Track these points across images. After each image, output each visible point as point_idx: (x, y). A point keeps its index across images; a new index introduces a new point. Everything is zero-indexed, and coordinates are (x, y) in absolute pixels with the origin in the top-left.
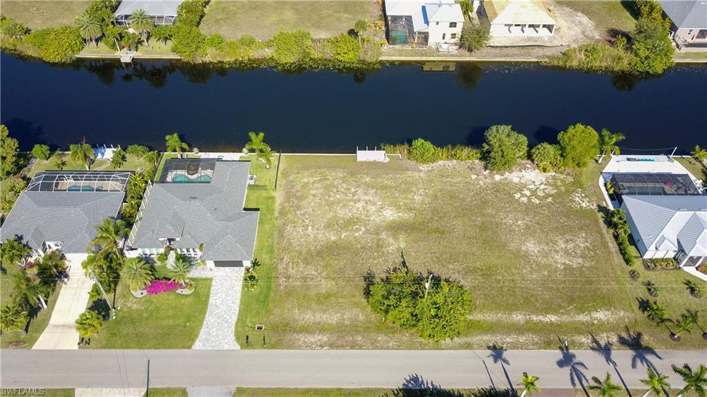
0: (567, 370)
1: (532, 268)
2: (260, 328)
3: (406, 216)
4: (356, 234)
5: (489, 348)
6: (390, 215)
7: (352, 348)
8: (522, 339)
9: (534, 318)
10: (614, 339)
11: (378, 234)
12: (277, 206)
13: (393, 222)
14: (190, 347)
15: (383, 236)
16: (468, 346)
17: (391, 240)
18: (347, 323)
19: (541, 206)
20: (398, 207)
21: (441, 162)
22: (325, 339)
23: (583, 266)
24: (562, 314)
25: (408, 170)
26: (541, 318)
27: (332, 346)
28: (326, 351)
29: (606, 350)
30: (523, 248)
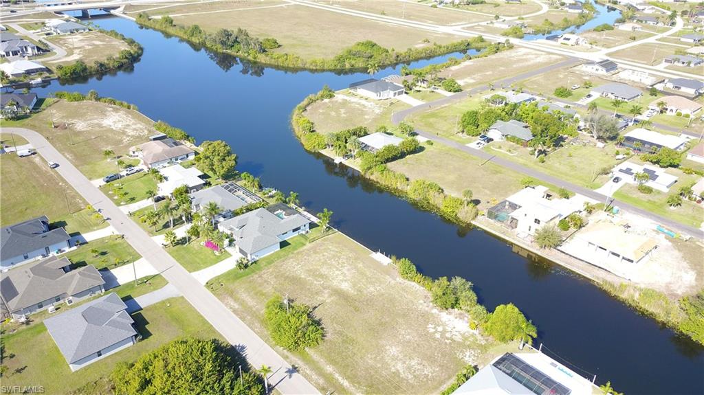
1: (376, 357)
2: (222, 285)
3: (352, 292)
4: (315, 282)
5: (293, 366)
6: (345, 286)
7: (240, 318)
8: (315, 377)
9: (337, 376)
11: (325, 289)
12: (301, 249)
13: (341, 290)
14: (190, 272)
15: (326, 291)
16: (286, 358)
17: (326, 295)
18: (254, 309)
19: (435, 340)
20: (354, 286)
21: (413, 283)
22: (237, 307)
23: (407, 380)
24: (354, 386)
25: (389, 275)
26: (340, 379)
27: (235, 311)
28: (230, 311)
30: (388, 347)
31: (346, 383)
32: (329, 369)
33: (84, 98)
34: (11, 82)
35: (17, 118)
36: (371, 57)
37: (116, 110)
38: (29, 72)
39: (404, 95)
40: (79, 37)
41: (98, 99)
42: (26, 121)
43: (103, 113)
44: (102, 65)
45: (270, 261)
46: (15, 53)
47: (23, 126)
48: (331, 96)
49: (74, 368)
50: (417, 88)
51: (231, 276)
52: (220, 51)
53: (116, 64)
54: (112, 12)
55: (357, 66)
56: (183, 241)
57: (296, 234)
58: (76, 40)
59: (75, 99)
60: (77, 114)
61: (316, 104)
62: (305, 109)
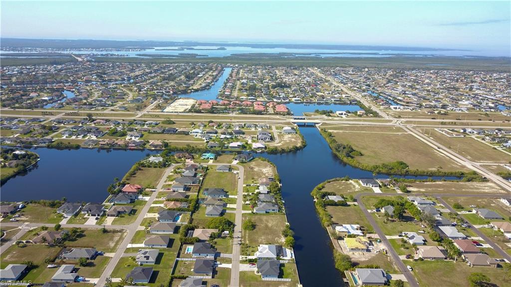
2: (245, 215)
3: (270, 226)
4: (265, 222)
7: (242, 221)
12: (271, 215)
13: (268, 225)
14: (242, 210)
15: (264, 224)
16: (242, 229)
20: (272, 226)
22: (244, 219)
28: (241, 219)
31: (247, 237)
32: (247, 234)
33: (265, 160)
34: (253, 150)
35: (243, 162)
36: (391, 169)
37: (270, 167)
38: (259, 148)
39: (378, 188)
40: (290, 136)
41: (268, 162)
42: (244, 164)
43: (266, 166)
44: (283, 150)
45: (261, 214)
46: (262, 139)
47: (242, 165)
48: (347, 180)
49: (206, 216)
50: (388, 187)
51: (249, 214)
52: (335, 152)
53: (289, 150)
54: (316, 125)
55: (382, 172)
56: (247, 204)
57: (273, 211)
58: (287, 137)
59: (263, 161)
60: (258, 165)
61: (337, 182)
62: (330, 182)
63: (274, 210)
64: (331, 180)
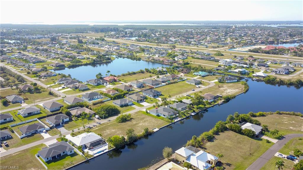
0: (99, 123)
10: (94, 127)
29: (94, 126)
42: (220, 84)
45: (151, 116)
51: (145, 112)
57: (163, 117)
61: (294, 116)
62: (280, 114)
63: (165, 116)
64: (284, 112)
